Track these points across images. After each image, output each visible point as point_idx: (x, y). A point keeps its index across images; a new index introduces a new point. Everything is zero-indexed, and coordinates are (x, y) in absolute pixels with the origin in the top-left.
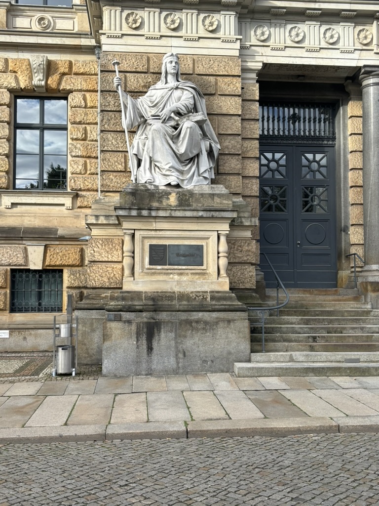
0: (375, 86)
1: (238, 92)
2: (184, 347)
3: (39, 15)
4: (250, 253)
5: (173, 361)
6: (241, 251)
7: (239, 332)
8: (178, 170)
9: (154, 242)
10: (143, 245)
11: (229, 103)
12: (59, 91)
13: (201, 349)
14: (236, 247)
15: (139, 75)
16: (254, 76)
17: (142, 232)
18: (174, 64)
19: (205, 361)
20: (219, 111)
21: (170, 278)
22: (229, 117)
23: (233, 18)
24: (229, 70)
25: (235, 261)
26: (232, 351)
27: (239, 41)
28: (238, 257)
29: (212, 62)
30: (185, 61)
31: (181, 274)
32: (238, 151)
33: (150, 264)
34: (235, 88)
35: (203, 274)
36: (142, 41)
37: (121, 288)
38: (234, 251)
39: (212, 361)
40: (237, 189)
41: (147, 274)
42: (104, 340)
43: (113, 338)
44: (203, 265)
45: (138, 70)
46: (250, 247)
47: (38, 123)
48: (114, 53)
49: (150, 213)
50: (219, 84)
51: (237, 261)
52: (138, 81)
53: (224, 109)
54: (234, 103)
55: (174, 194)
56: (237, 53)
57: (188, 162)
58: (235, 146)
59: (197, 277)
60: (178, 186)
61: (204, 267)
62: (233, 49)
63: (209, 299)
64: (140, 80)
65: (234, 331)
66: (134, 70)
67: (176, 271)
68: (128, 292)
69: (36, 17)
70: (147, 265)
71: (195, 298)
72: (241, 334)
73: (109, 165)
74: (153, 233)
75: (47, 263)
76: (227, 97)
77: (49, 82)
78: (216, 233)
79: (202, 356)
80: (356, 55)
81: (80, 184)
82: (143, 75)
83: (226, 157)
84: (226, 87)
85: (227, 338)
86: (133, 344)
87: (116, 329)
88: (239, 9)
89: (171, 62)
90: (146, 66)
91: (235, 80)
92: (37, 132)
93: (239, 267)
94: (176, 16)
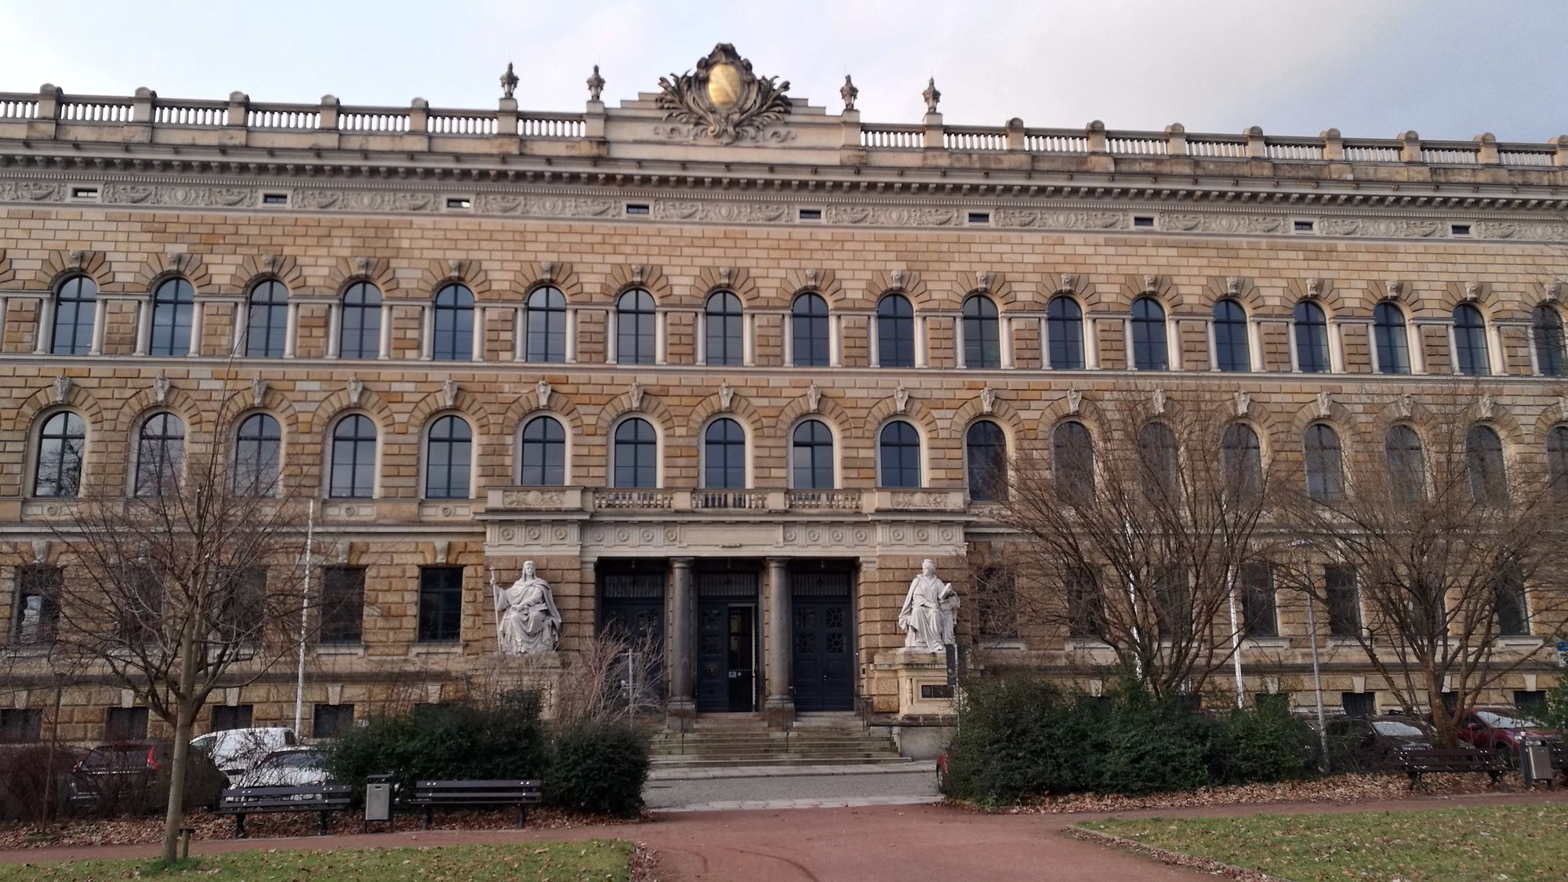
0: (679, 569)
3: (443, 506)
8: (527, 642)
11: (572, 588)
12: (456, 565)
18: (530, 569)
20: (564, 594)
22: (571, 597)
23: (576, 529)
24: (572, 566)
27: (580, 545)
29: (560, 560)
30: (542, 560)
32: (576, 620)
34: (575, 577)
36: (513, 548)
45: (509, 568)
48: (493, 557)
50: (565, 575)
53: (568, 592)
54: (574, 588)
56: (578, 553)
57: (535, 636)
58: (574, 617)
60: (526, 652)
69: (441, 507)
75: (442, 698)
76: (570, 584)
80: (665, 548)
81: (470, 637)
84: (569, 577)
88: (580, 523)
94: (537, 530)
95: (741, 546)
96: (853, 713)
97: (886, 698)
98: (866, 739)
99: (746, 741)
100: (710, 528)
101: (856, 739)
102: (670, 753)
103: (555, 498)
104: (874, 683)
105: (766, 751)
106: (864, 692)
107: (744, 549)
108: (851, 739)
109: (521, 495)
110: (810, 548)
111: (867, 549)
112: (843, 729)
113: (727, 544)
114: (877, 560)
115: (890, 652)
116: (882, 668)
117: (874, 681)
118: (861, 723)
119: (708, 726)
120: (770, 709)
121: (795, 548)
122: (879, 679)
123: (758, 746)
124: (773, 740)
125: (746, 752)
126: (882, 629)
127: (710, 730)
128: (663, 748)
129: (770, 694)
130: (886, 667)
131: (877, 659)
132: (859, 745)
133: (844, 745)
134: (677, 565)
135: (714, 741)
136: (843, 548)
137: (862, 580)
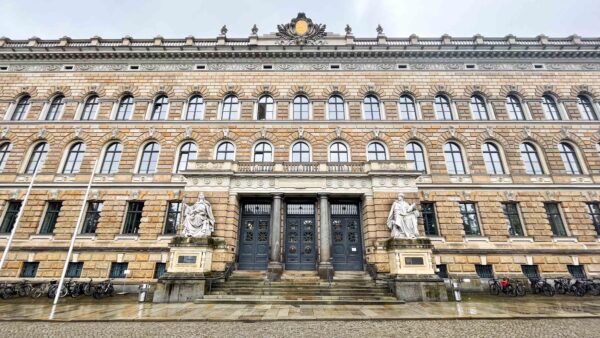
1: (226, 203)
2: (182, 293)
4: (222, 258)
6: (219, 257)
7: (201, 288)
9: (181, 255)
10: (177, 256)
16: (234, 197)
17: (177, 252)
20: (219, 209)
22: (222, 211)
25: (217, 261)
26: (198, 295)
30: (210, 193)
36: (197, 188)
37: (168, 271)
39: (190, 299)
40: (222, 235)
47: (176, 211)
48: (188, 192)
57: (197, 227)
59: (192, 267)
61: (196, 264)
66: (193, 197)
70: (177, 263)
74: (181, 252)
76: (222, 204)
77: (180, 198)
78: (201, 252)
83: (219, 224)
89: (201, 196)
91: (225, 199)
94: (208, 179)
95: (305, 188)
96: (365, 272)
97: (383, 265)
102: (263, 295)
103: (220, 166)
106: (369, 261)
109: (204, 164)
110: (339, 189)
111: (367, 189)
113: (298, 187)
114: (373, 195)
118: (371, 278)
120: (321, 269)
121: (332, 189)
127: (287, 280)
129: (322, 262)
134: (277, 197)
136: (356, 189)
137: (366, 205)
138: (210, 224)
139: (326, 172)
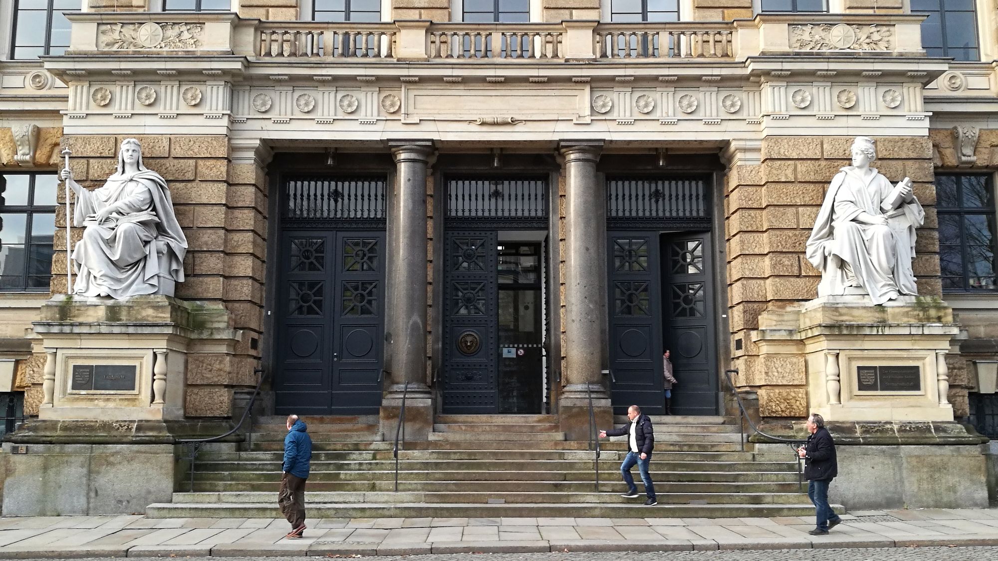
0: (407, 163)
1: (223, 177)
2: (97, 485)
3: (34, 71)
4: (222, 373)
5: (83, 500)
6: (210, 371)
7: (161, 468)
8: (113, 279)
9: (80, 362)
10: (66, 366)
11: (211, 191)
12: (49, 165)
13: (116, 487)
14: (205, 365)
15: (103, 161)
16: (252, 154)
17: (65, 351)
18: (130, 152)
19: (120, 502)
20: (198, 201)
21: (94, 405)
22: (210, 207)
23: (221, 88)
24: (212, 152)
25: (202, 383)
26: (152, 490)
27: (227, 116)
28: (207, 378)
29: (192, 142)
30: (160, 142)
31: (108, 400)
32: (220, 247)
33: (73, 388)
34: (219, 173)
35: (133, 400)
36: (110, 120)
37: (37, 416)
38: (201, 370)
39: (128, 502)
40: (215, 293)
41: (69, 400)
42: (7, 476)
43: (17, 473)
44: (134, 389)
45: (103, 155)
46: (222, 366)
47: (26, 204)
48: (76, 137)
49: (72, 330)
50: (199, 168)
51: (205, 382)
52: (102, 168)
53: (204, 197)
54: (216, 190)
55: (103, 308)
56: (224, 131)
57: (129, 267)
58: (216, 242)
59: (126, 403)
60: (109, 297)
61: (136, 392)
62: (221, 127)
63: (134, 430)
64: (104, 166)
65: (155, 467)
66: (99, 155)
67: (102, 397)
68: (44, 421)
69: (31, 74)
70: (69, 390)
71: (118, 429)
72: (163, 471)
73: (62, 269)
74: (79, 352)
75: (17, 384)
76: (208, 183)
77: (37, 156)
78: (151, 352)
79: (116, 495)
80: (380, 126)
82: (109, 161)
83: (203, 255)
84: (207, 172)
85: (147, 474)
86: (39, 480)
87: (20, 463)
88: (228, 78)
89: (128, 150)
90: (113, 151)
91: (219, 163)
92: (24, 216)
93: (207, 390)
94: (152, 90)
95: (513, 122)
96: (719, 419)
97: (784, 392)
98: (749, 466)
99: (521, 466)
100: (459, 91)
101: (731, 467)
102: (373, 488)
103: (186, 35)
104: (759, 365)
105: (557, 487)
106: (740, 381)
107: (519, 127)
108: (721, 467)
109: (128, 31)
110: (639, 126)
111: (742, 126)
112: (703, 447)
113: (489, 119)
114: (763, 145)
115: (789, 308)
116: (777, 336)
117: (761, 359)
118: (737, 437)
119: (452, 437)
120: (567, 408)
121: (613, 126)
122: (769, 356)
123: (542, 477)
124: (571, 465)
125: (517, 487)
126: (774, 267)
127: (456, 445)
128: (362, 477)
129: (568, 382)
130: (783, 335)
131: (765, 321)
132: (736, 478)
133: (708, 478)
134: (403, 156)
135: (460, 466)
136: (700, 126)
137: (733, 183)
138: (172, 254)
139: (591, 63)
